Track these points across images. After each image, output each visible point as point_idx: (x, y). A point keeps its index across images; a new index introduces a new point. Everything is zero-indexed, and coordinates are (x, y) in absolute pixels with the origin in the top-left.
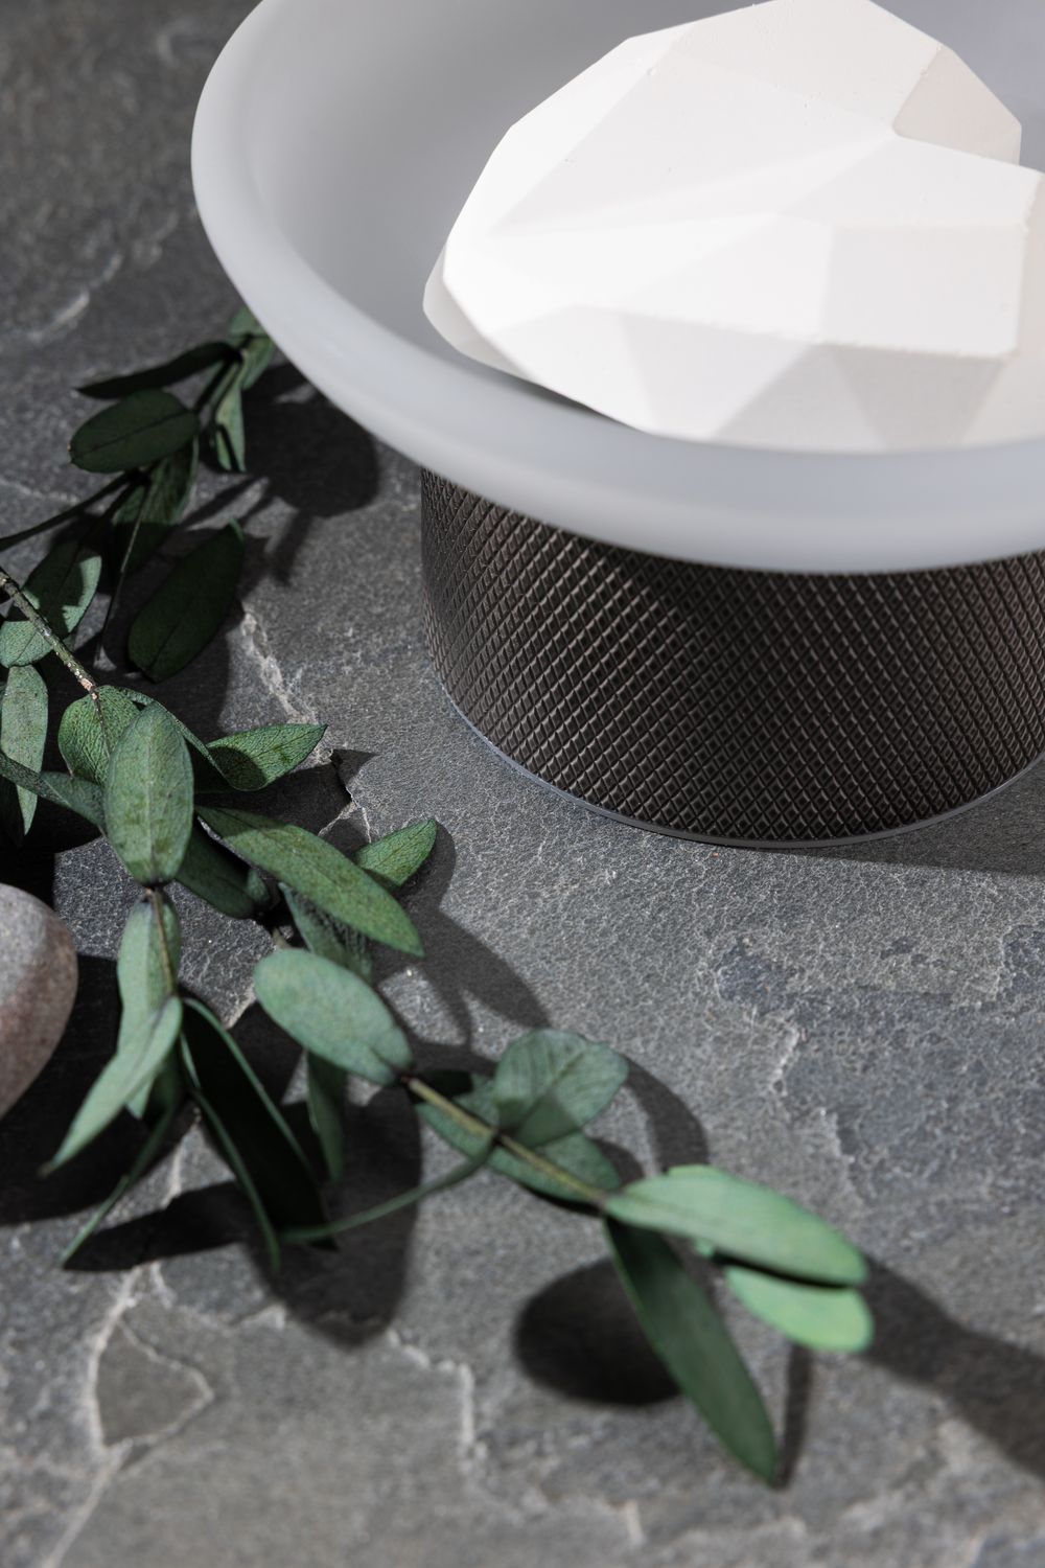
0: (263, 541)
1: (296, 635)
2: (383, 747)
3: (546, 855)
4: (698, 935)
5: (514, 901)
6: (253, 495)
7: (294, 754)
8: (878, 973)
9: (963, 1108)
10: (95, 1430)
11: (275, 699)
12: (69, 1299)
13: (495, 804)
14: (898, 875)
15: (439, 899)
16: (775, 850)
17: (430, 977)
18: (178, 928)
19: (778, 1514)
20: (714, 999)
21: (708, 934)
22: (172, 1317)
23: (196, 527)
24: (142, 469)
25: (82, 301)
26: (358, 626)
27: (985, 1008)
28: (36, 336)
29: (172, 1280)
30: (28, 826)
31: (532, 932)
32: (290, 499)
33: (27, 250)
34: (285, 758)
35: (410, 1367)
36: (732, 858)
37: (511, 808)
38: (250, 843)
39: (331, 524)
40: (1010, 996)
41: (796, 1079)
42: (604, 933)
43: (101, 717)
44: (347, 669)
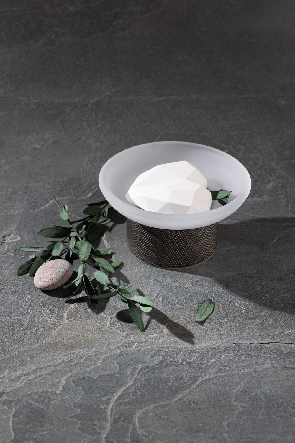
0: (108, 227)
1: (110, 238)
2: (118, 252)
3: (135, 266)
4: (152, 277)
5: (130, 271)
6: (108, 221)
7: (105, 251)
8: (173, 284)
9: (178, 298)
10: (66, 318)
11: (105, 246)
12: (66, 306)
13: (130, 260)
14: (180, 273)
15: (120, 270)
16: (165, 269)
17: (117, 278)
18: (85, 269)
19: (142, 335)
20: (152, 284)
21: (153, 277)
22: (77, 309)
23: (100, 224)
24: (93, 215)
25: (91, 194)
26: (118, 238)
27: (185, 289)
28: (84, 198)
29: (78, 305)
30: (70, 256)
31: (131, 275)
32: (113, 222)
33: (85, 186)
34: (104, 252)
35: (104, 316)
36: (159, 269)
37: (132, 261)
38: (97, 259)
39: (118, 225)
40: (189, 288)
41: (159, 293)
42: (140, 276)
43: (81, 243)
44: (116, 243)
